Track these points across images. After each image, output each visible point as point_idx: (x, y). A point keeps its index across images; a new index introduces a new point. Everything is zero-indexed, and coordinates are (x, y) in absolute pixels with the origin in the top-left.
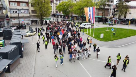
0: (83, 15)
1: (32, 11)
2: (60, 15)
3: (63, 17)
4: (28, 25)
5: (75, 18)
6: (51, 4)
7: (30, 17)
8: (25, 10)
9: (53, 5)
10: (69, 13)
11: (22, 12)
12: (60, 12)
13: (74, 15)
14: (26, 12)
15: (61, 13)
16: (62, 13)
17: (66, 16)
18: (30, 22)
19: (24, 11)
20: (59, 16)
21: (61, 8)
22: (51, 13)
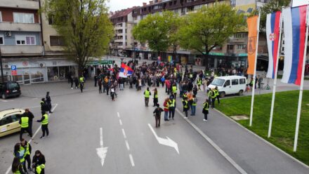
0: (208, 52)
1: (52, 38)
2: (142, 52)
3: (150, 55)
4: (37, 80)
5: (183, 59)
6: (121, 25)
7: (45, 56)
8: (30, 36)
9: (126, 26)
10: (165, 45)
11: (19, 42)
12: (143, 44)
13: (180, 51)
14: (33, 42)
15: (147, 45)
16: (147, 47)
17: (159, 54)
18: (45, 73)
19: (28, 39)
20: (141, 54)
21: (145, 32)
22: (121, 47)
